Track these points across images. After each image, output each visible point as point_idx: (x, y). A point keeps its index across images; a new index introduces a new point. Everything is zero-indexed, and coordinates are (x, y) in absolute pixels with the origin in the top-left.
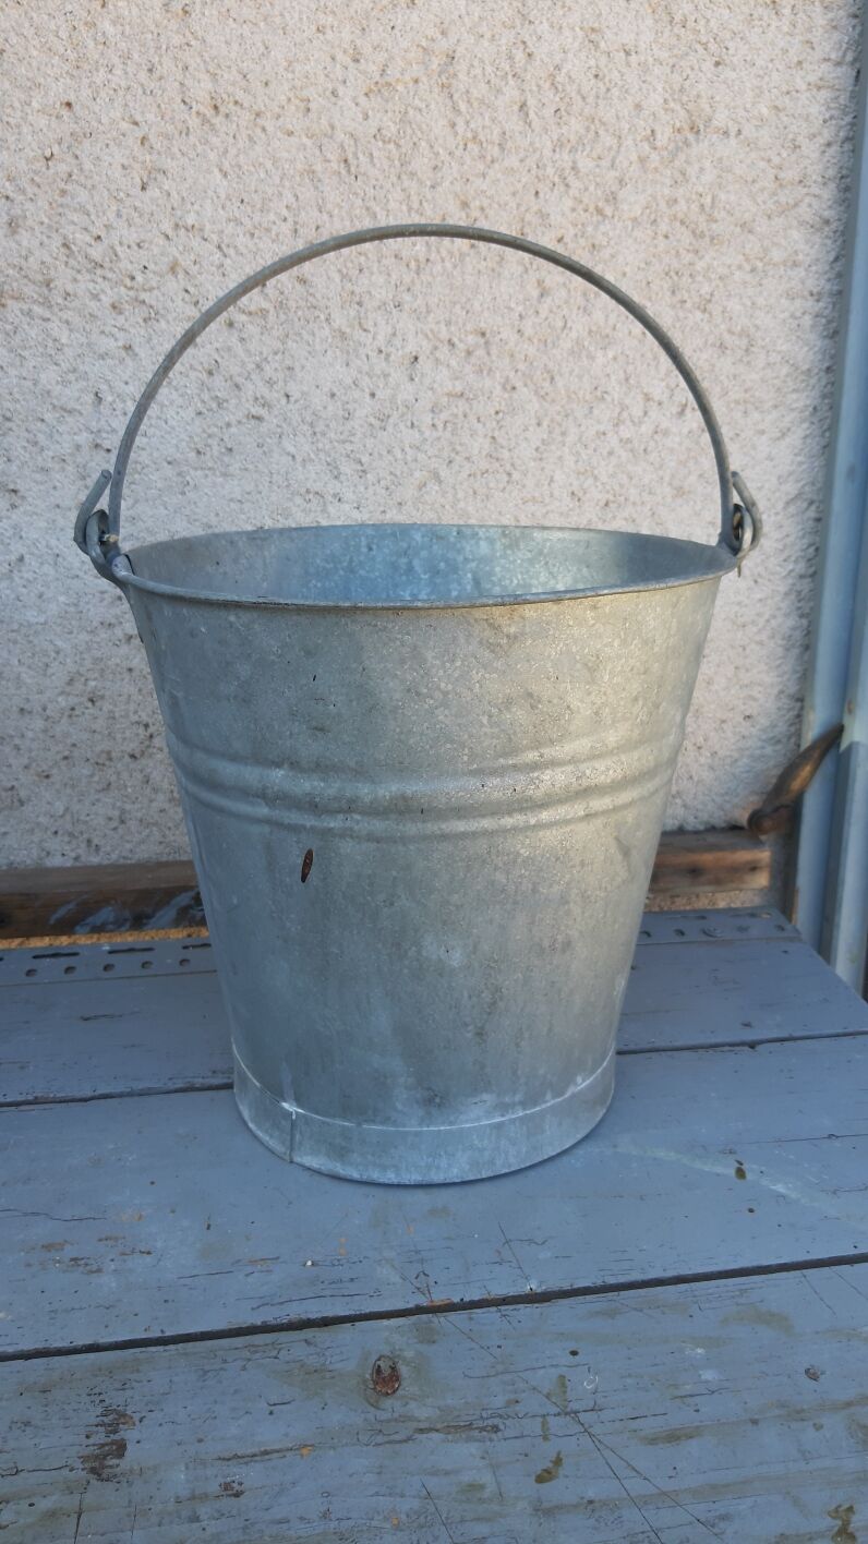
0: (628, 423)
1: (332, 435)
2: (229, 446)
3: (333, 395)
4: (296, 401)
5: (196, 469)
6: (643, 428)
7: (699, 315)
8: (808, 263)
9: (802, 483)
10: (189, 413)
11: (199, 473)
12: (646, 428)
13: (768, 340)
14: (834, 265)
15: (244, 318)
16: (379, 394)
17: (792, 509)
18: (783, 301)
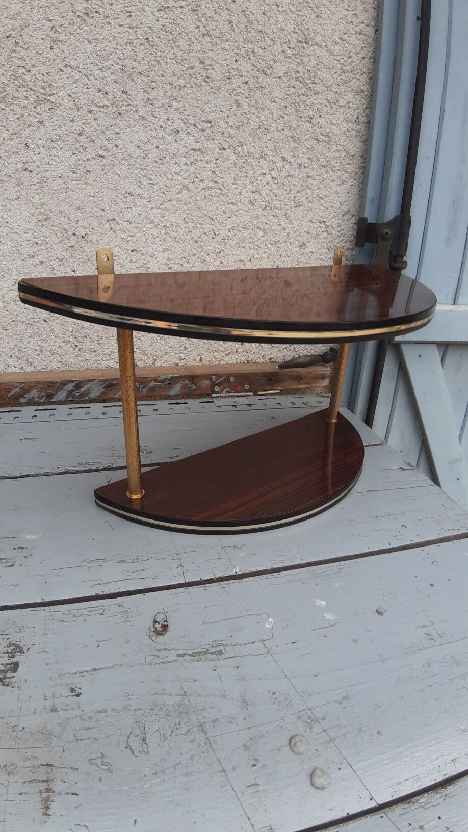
0: (276, 170)
1: (138, 166)
2: (88, 170)
3: (138, 147)
4: (121, 149)
5: (72, 180)
6: (282, 174)
7: (308, 125)
8: (354, 108)
9: (350, 206)
10: (69, 154)
11: (75, 182)
12: (284, 174)
13: (337, 139)
14: (365, 110)
15: (96, 109)
16: (161, 147)
17: (345, 218)
18: (344, 123)
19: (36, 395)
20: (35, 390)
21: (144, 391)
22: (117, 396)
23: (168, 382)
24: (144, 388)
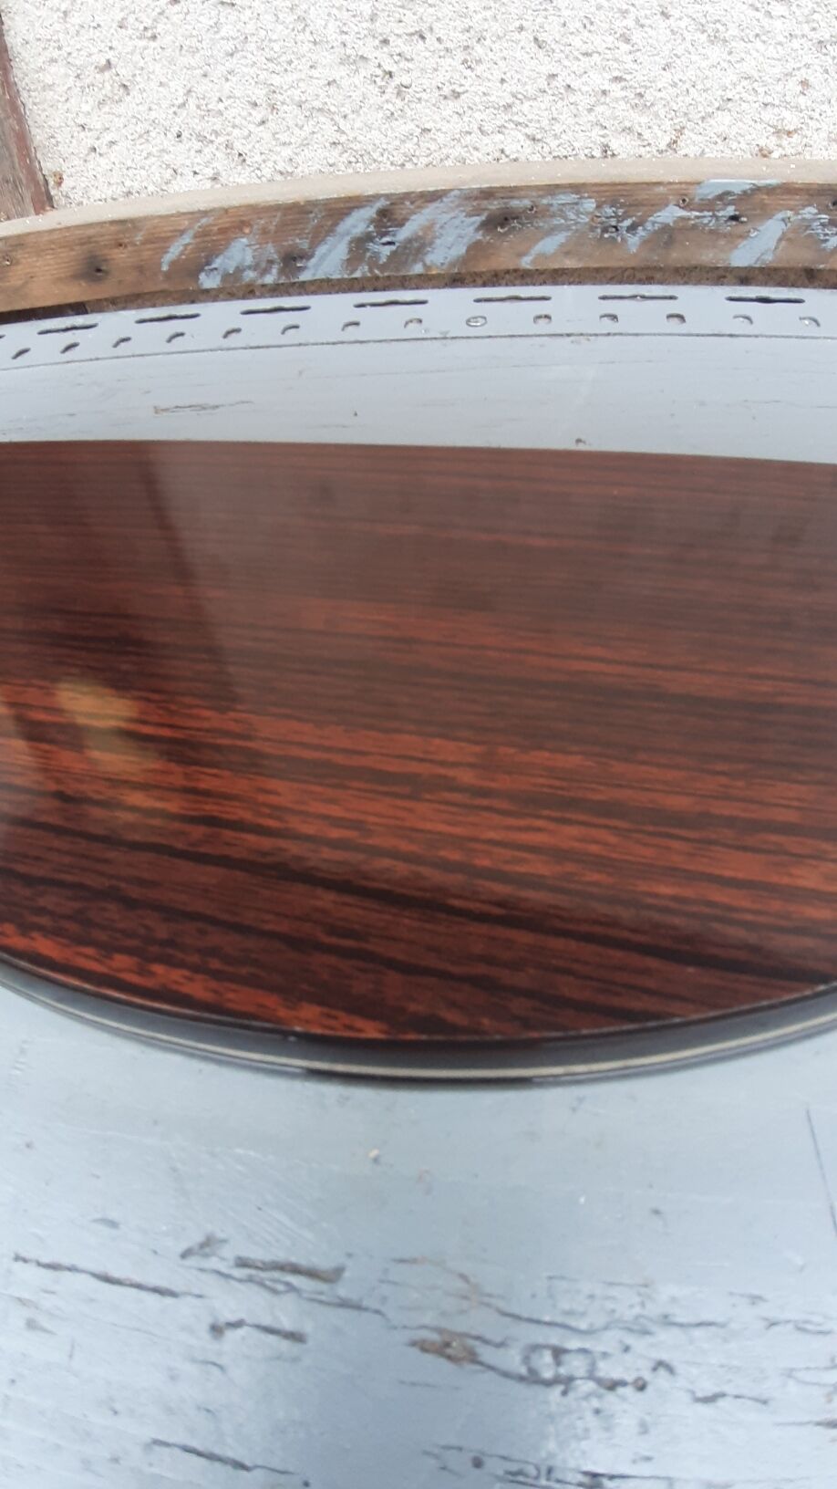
19: (249, 260)
20: (244, 240)
21: (634, 242)
22: (526, 263)
23: (731, 210)
24: (632, 228)
